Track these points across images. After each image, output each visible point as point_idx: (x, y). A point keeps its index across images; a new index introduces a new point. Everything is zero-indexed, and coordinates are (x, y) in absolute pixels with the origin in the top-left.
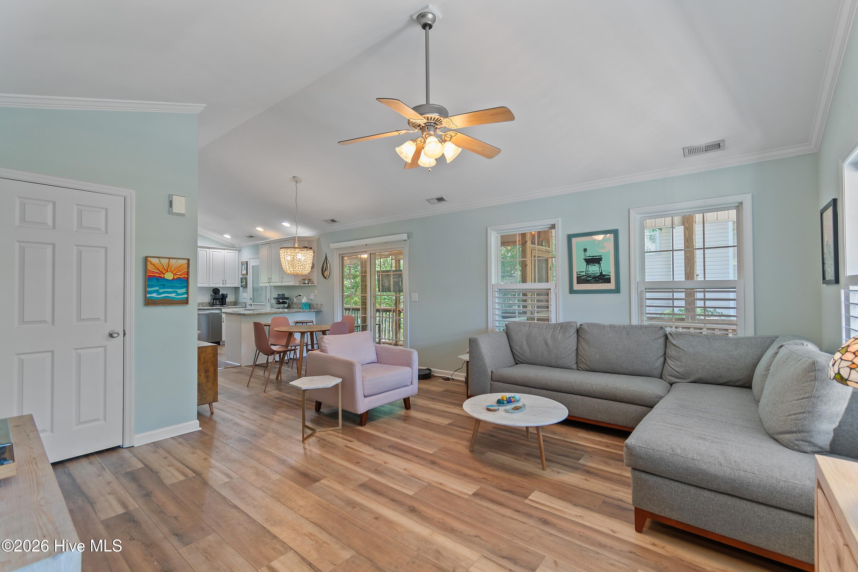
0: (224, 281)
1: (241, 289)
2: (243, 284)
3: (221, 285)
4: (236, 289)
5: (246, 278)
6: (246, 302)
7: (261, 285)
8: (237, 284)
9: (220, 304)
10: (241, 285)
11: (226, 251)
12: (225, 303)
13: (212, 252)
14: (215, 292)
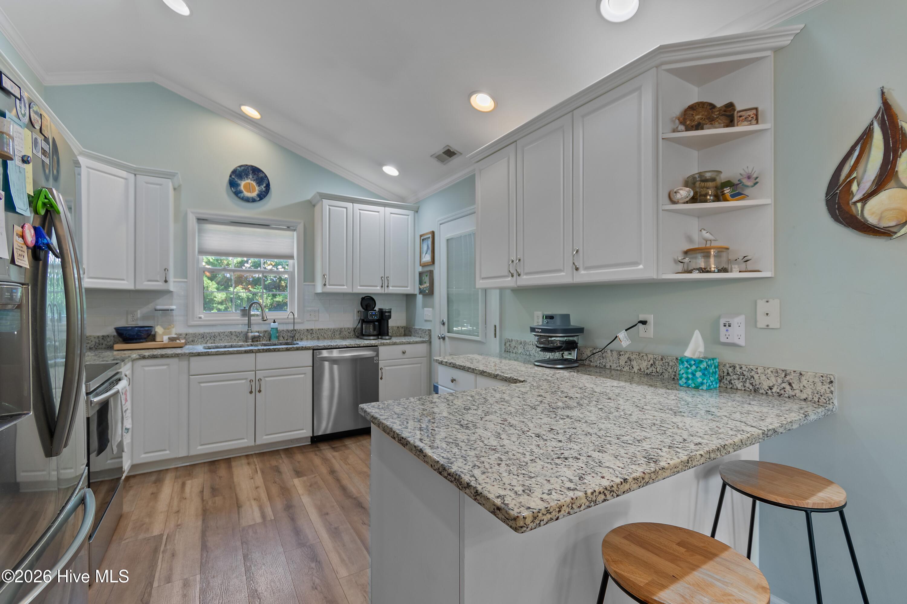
0: (385, 281)
1: (420, 298)
2: (425, 285)
3: (378, 289)
4: (410, 298)
5: (431, 273)
6: (430, 330)
7: (480, 284)
8: (412, 288)
9: (375, 333)
10: (420, 289)
11: (389, 210)
12: (386, 332)
13: (359, 210)
14: (367, 306)
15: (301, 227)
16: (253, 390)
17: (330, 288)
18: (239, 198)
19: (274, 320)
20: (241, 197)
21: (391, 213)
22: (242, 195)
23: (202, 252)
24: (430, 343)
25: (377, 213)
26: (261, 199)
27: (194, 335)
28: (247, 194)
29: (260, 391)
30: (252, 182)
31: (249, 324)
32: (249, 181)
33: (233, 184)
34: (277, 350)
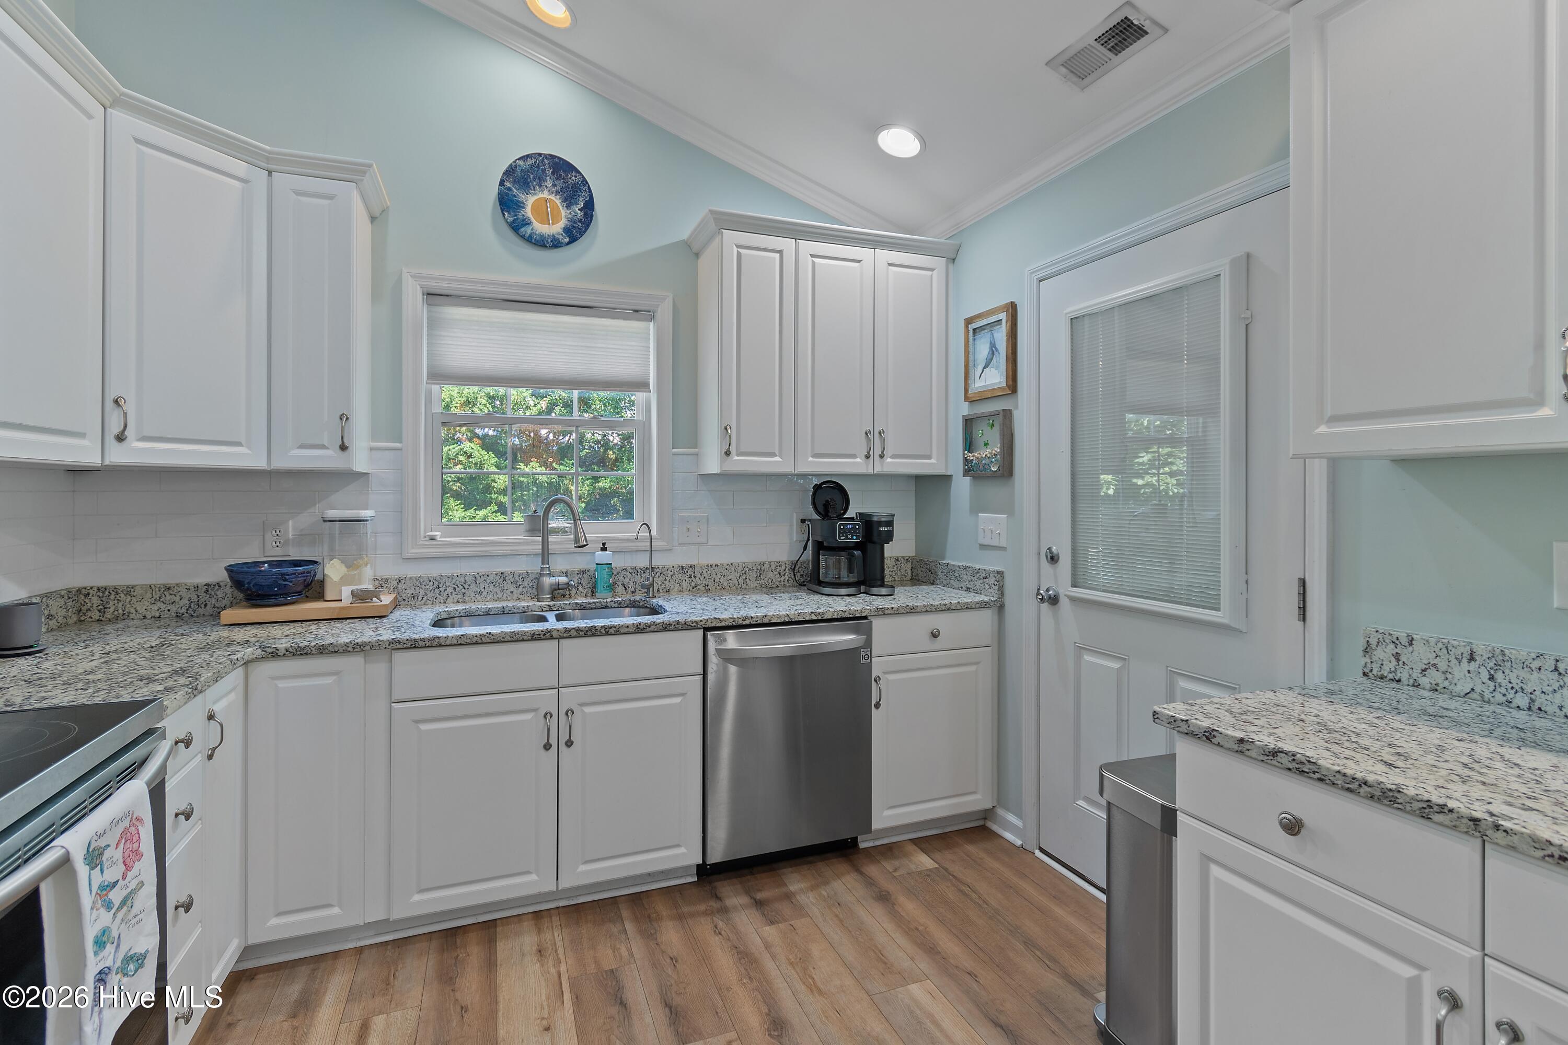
0: (874, 442)
1: (962, 486)
2: (984, 451)
3: (857, 465)
4: (928, 484)
5: (1006, 417)
6: (998, 573)
8: (940, 458)
9: (853, 578)
10: (967, 460)
11: (885, 255)
12: (878, 576)
13: (812, 256)
14: (826, 505)
15: (665, 311)
16: (553, 741)
17: (740, 463)
18: (523, 237)
19: (604, 544)
20: (527, 236)
21: (890, 264)
22: (527, 231)
23: (439, 376)
24: (1001, 608)
25: (856, 265)
26: (573, 240)
27: (419, 582)
28: (540, 228)
29: (569, 743)
30: (552, 197)
31: (545, 555)
32: (545, 195)
33: (507, 203)
34: (612, 631)
